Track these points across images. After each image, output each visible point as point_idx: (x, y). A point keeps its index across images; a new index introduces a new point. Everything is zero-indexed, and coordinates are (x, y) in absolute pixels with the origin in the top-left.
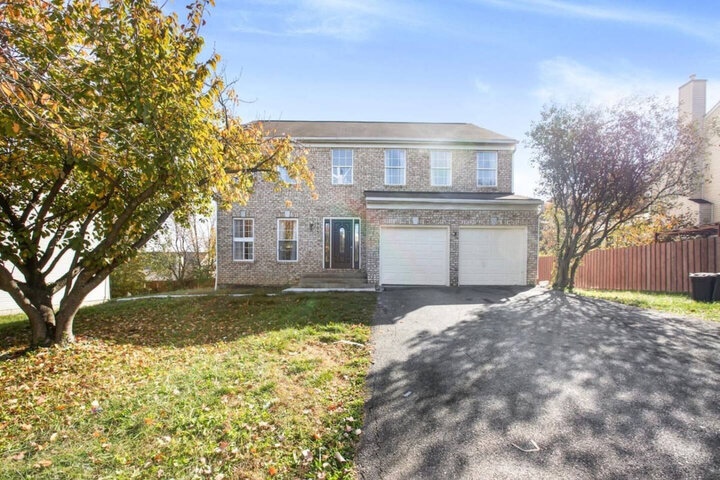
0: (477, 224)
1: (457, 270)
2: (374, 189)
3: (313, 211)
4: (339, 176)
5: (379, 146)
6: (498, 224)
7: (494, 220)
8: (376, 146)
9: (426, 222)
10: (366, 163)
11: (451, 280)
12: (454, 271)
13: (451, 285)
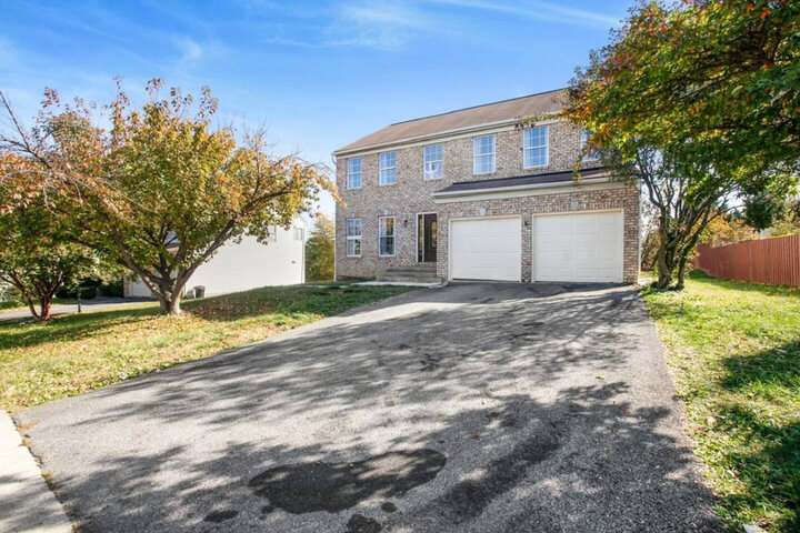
0: (554, 210)
1: (529, 264)
2: (462, 180)
3: (407, 208)
4: (431, 172)
5: (468, 135)
6: (581, 209)
7: (574, 204)
8: (464, 136)
9: (494, 213)
10: (455, 155)
11: (523, 275)
12: (527, 265)
13: (523, 281)
